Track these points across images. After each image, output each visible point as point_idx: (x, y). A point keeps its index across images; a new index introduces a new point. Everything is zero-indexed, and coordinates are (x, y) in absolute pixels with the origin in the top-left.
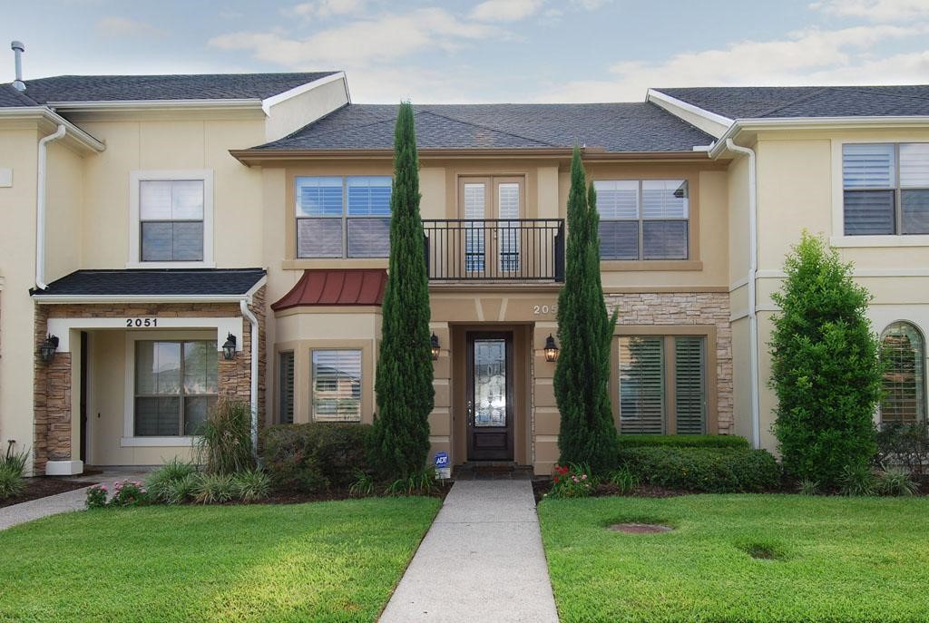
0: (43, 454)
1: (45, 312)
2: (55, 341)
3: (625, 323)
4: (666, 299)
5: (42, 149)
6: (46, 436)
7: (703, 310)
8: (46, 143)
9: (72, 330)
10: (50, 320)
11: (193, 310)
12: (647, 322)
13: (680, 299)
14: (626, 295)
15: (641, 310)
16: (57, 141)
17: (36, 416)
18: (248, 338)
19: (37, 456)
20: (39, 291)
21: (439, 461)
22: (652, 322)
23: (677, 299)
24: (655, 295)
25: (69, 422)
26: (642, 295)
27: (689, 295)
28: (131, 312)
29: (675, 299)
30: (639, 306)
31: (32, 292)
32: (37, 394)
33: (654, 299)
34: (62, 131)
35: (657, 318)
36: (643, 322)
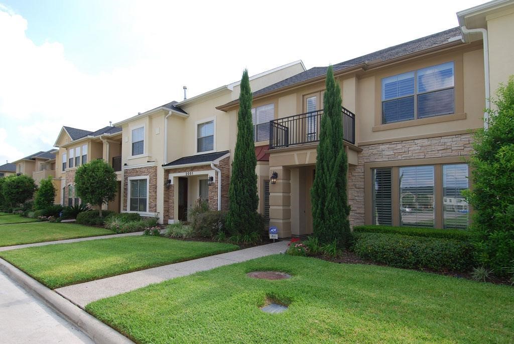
0: (166, 217)
1: (167, 172)
2: (170, 181)
3: (403, 159)
4: (434, 141)
5: (166, 120)
6: (168, 211)
7: (465, 146)
8: (167, 118)
9: (174, 177)
10: (170, 174)
11: (202, 168)
12: (419, 157)
13: (446, 140)
14: (404, 142)
15: (415, 150)
16: (170, 116)
17: (164, 205)
18: (217, 178)
19: (164, 217)
20: (165, 165)
21: (272, 230)
22: (423, 157)
23: (443, 140)
24: (427, 140)
25: (173, 207)
26: (415, 141)
27: (454, 137)
28: (188, 170)
29: (442, 141)
30: (414, 147)
31: (163, 166)
32: (164, 198)
33: (426, 142)
34: (170, 113)
35: (427, 154)
36: (417, 157)
